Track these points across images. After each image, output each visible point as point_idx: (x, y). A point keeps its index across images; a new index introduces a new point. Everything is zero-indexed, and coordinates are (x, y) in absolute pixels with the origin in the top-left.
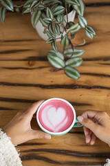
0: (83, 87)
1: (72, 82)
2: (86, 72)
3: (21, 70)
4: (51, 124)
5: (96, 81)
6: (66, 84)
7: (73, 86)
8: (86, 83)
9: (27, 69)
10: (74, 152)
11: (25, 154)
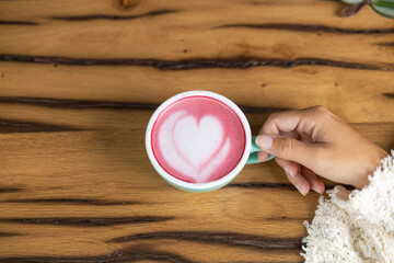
0: (270, 62)
1: (239, 51)
2: (277, 21)
3: (101, 21)
4: (188, 162)
5: (303, 45)
6: (223, 55)
7: (241, 62)
8: (276, 51)
9: (116, 18)
10: (250, 237)
11: (119, 246)
